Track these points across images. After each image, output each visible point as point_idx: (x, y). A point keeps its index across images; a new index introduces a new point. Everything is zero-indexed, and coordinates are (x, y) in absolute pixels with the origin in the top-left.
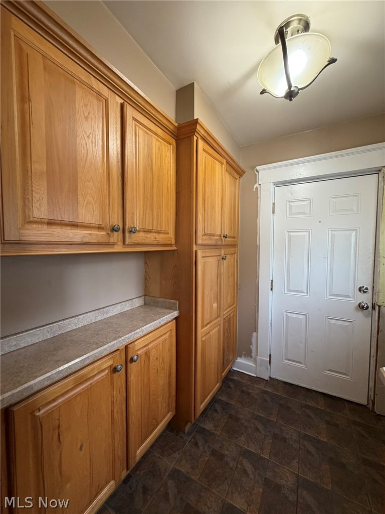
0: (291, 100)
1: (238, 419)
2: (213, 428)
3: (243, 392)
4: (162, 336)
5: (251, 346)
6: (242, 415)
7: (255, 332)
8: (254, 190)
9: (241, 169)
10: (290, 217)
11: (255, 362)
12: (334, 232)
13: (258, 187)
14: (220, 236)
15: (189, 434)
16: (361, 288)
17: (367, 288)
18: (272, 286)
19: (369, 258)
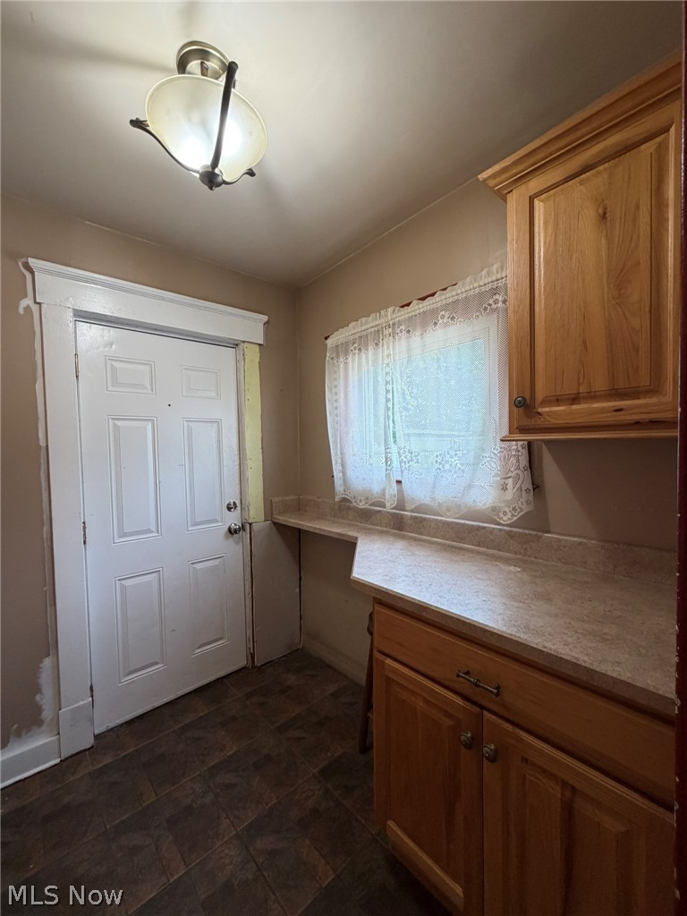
0: (210, 188)
5: (38, 697)
7: (48, 655)
8: (23, 310)
10: (115, 389)
11: (56, 728)
12: (191, 424)
13: (35, 306)
16: (229, 504)
17: (234, 503)
18: (85, 534)
19: (234, 461)
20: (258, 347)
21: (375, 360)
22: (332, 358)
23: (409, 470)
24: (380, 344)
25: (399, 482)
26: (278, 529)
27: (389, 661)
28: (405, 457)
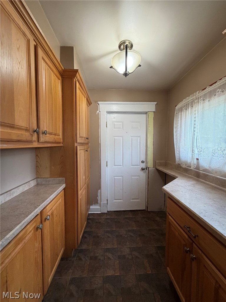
0: (126, 77)
1: (98, 237)
2: (87, 247)
3: (97, 222)
4: (58, 201)
5: (98, 198)
6: (100, 233)
7: (99, 189)
8: (97, 114)
9: (90, 101)
10: (114, 129)
11: (100, 205)
12: (132, 138)
13: (99, 112)
14: (85, 138)
15: (74, 256)
16: (142, 161)
17: (144, 161)
18: (107, 164)
19: (144, 148)
20: (153, 113)
21: (191, 113)
22: (177, 113)
23: (200, 155)
24: (193, 106)
25: (197, 159)
26: (158, 171)
27: (170, 217)
28: (199, 150)
